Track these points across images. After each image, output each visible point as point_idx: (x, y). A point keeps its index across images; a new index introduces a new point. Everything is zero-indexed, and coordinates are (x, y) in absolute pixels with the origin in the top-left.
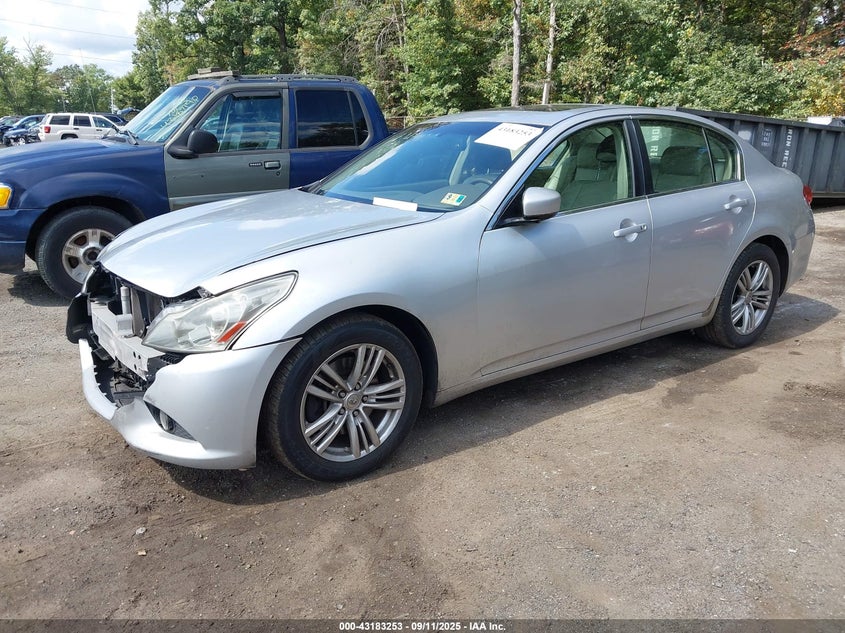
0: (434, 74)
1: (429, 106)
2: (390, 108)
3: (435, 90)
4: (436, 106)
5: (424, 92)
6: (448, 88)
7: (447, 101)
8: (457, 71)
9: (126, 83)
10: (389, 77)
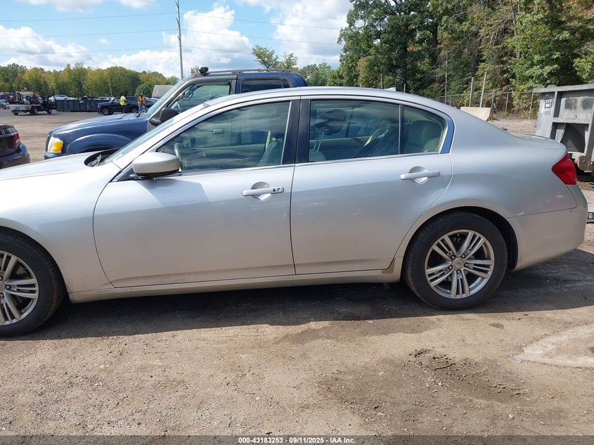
0: (537, 58)
1: (531, 83)
2: (502, 86)
3: (536, 70)
4: (536, 83)
5: (527, 73)
6: (548, 69)
7: (546, 80)
8: (557, 55)
9: (336, 75)
10: (503, 62)
